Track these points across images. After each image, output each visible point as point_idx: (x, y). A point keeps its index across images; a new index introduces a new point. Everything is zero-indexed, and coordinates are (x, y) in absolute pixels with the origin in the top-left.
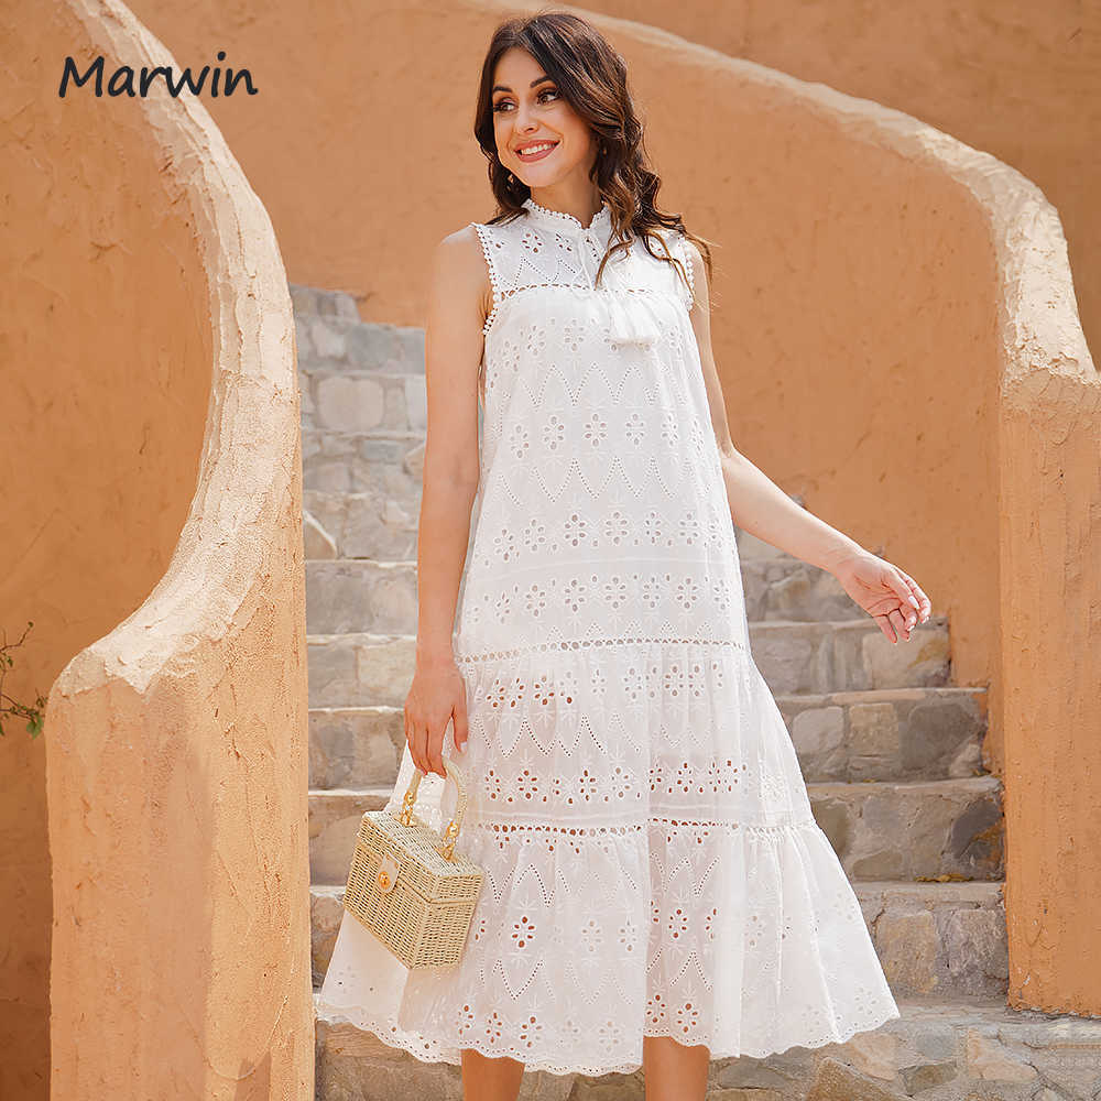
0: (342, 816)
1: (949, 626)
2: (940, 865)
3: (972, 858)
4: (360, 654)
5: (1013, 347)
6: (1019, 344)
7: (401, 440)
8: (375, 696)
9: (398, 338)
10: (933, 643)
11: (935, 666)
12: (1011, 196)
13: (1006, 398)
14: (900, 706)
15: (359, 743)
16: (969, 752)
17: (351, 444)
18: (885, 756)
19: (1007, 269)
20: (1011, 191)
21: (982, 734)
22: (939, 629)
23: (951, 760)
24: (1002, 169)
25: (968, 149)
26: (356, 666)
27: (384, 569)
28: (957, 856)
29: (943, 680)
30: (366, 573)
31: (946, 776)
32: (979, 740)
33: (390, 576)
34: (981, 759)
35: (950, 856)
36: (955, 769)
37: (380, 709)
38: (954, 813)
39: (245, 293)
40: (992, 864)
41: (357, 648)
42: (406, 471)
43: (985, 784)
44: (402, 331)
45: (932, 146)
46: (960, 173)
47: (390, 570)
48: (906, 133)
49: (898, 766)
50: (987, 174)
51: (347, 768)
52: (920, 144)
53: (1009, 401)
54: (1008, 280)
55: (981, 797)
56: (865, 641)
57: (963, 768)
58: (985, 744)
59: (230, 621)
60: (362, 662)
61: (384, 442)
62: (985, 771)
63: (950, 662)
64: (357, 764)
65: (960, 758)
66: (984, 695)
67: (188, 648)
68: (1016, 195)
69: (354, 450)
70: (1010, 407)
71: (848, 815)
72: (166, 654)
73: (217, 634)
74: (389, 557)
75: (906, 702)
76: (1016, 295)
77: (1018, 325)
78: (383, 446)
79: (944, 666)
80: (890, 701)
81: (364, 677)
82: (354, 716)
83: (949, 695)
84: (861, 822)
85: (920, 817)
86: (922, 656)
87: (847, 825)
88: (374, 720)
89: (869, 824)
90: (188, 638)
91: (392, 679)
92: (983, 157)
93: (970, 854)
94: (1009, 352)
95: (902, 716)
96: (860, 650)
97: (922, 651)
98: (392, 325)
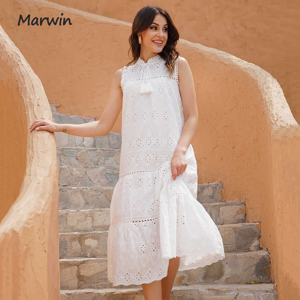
0: (65, 267)
1: (245, 204)
2: (252, 278)
3: (261, 276)
4: (68, 216)
5: (274, 120)
6: (276, 119)
7: (75, 149)
8: (73, 229)
9: (71, 119)
10: (241, 209)
11: (241, 216)
12: (263, 75)
13: (273, 135)
14: (234, 229)
15: (69, 244)
16: (256, 243)
17: (60, 151)
18: (230, 244)
19: (266, 97)
20: (263, 74)
21: (259, 237)
22: (243, 205)
23: (250, 245)
24: (258, 68)
25: (247, 62)
26: (66, 220)
27: (73, 189)
28: (257, 276)
29: (244, 221)
30: (68, 191)
31: (249, 250)
32: (258, 239)
33: (75, 191)
34: (259, 245)
35: (254, 276)
36: (252, 248)
37: (75, 233)
38: (255, 262)
39: (37, 105)
40: (267, 278)
41: (67, 214)
42: (77, 159)
43: (263, 253)
44: (71, 116)
45: (235, 61)
46: (245, 69)
47: (75, 189)
48: (226, 58)
49: (235, 247)
50: (254, 69)
51: (65, 252)
52: (231, 61)
53: (274, 136)
54: (267, 100)
55: (263, 257)
56: (221, 209)
57: (254, 248)
58: (261, 241)
59: (43, 208)
60: (68, 218)
61: (70, 150)
62: (261, 249)
63: (246, 215)
64: (68, 250)
65: (253, 244)
66: (260, 225)
67: (31, 217)
68: (264, 75)
69: (61, 152)
70: (275, 138)
71: (223, 263)
72: (25, 219)
73: (39, 212)
74: (74, 186)
75: (236, 228)
76: (272, 105)
77: (274, 114)
78: (70, 151)
79: (244, 216)
80: (232, 228)
81: (69, 223)
82: (67, 235)
83: (249, 225)
84: (227, 266)
85: (245, 263)
86: (238, 213)
87: (223, 267)
88: (74, 237)
89: (230, 266)
90: (31, 214)
91: (78, 223)
92: (251, 64)
93: (260, 275)
94: (273, 121)
95: (236, 232)
96: (219, 212)
97: (237, 212)
98: (69, 115)
